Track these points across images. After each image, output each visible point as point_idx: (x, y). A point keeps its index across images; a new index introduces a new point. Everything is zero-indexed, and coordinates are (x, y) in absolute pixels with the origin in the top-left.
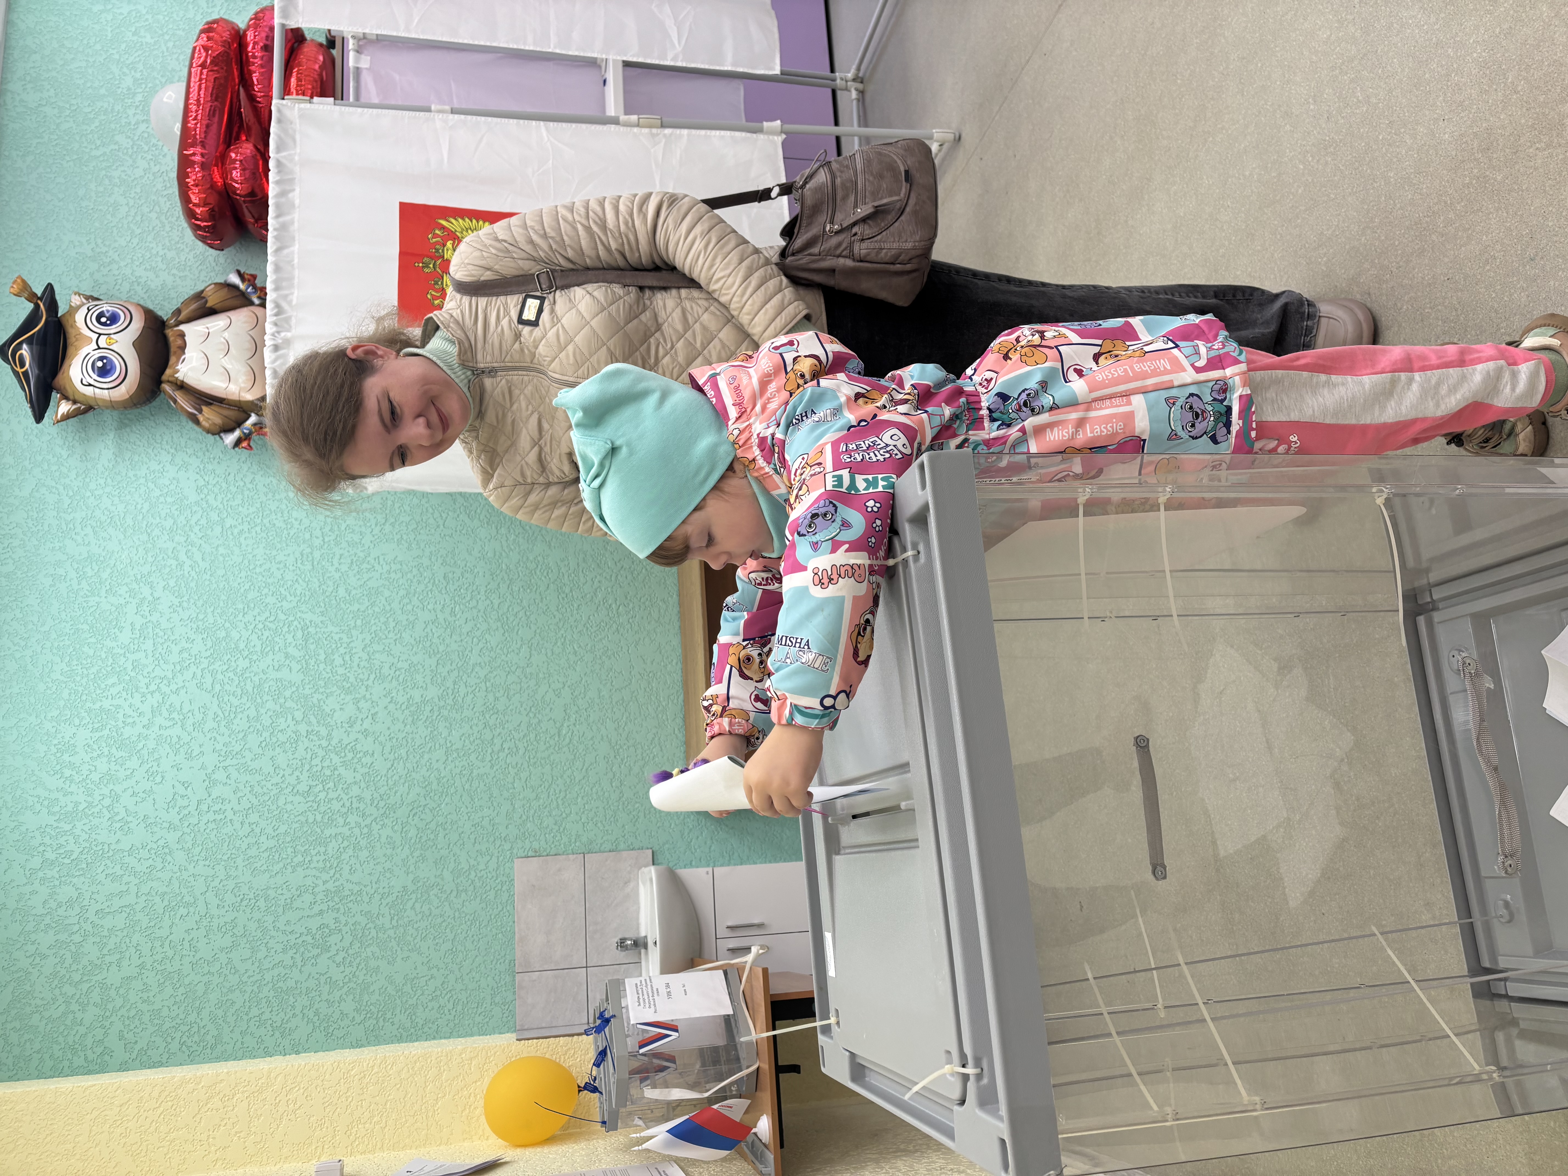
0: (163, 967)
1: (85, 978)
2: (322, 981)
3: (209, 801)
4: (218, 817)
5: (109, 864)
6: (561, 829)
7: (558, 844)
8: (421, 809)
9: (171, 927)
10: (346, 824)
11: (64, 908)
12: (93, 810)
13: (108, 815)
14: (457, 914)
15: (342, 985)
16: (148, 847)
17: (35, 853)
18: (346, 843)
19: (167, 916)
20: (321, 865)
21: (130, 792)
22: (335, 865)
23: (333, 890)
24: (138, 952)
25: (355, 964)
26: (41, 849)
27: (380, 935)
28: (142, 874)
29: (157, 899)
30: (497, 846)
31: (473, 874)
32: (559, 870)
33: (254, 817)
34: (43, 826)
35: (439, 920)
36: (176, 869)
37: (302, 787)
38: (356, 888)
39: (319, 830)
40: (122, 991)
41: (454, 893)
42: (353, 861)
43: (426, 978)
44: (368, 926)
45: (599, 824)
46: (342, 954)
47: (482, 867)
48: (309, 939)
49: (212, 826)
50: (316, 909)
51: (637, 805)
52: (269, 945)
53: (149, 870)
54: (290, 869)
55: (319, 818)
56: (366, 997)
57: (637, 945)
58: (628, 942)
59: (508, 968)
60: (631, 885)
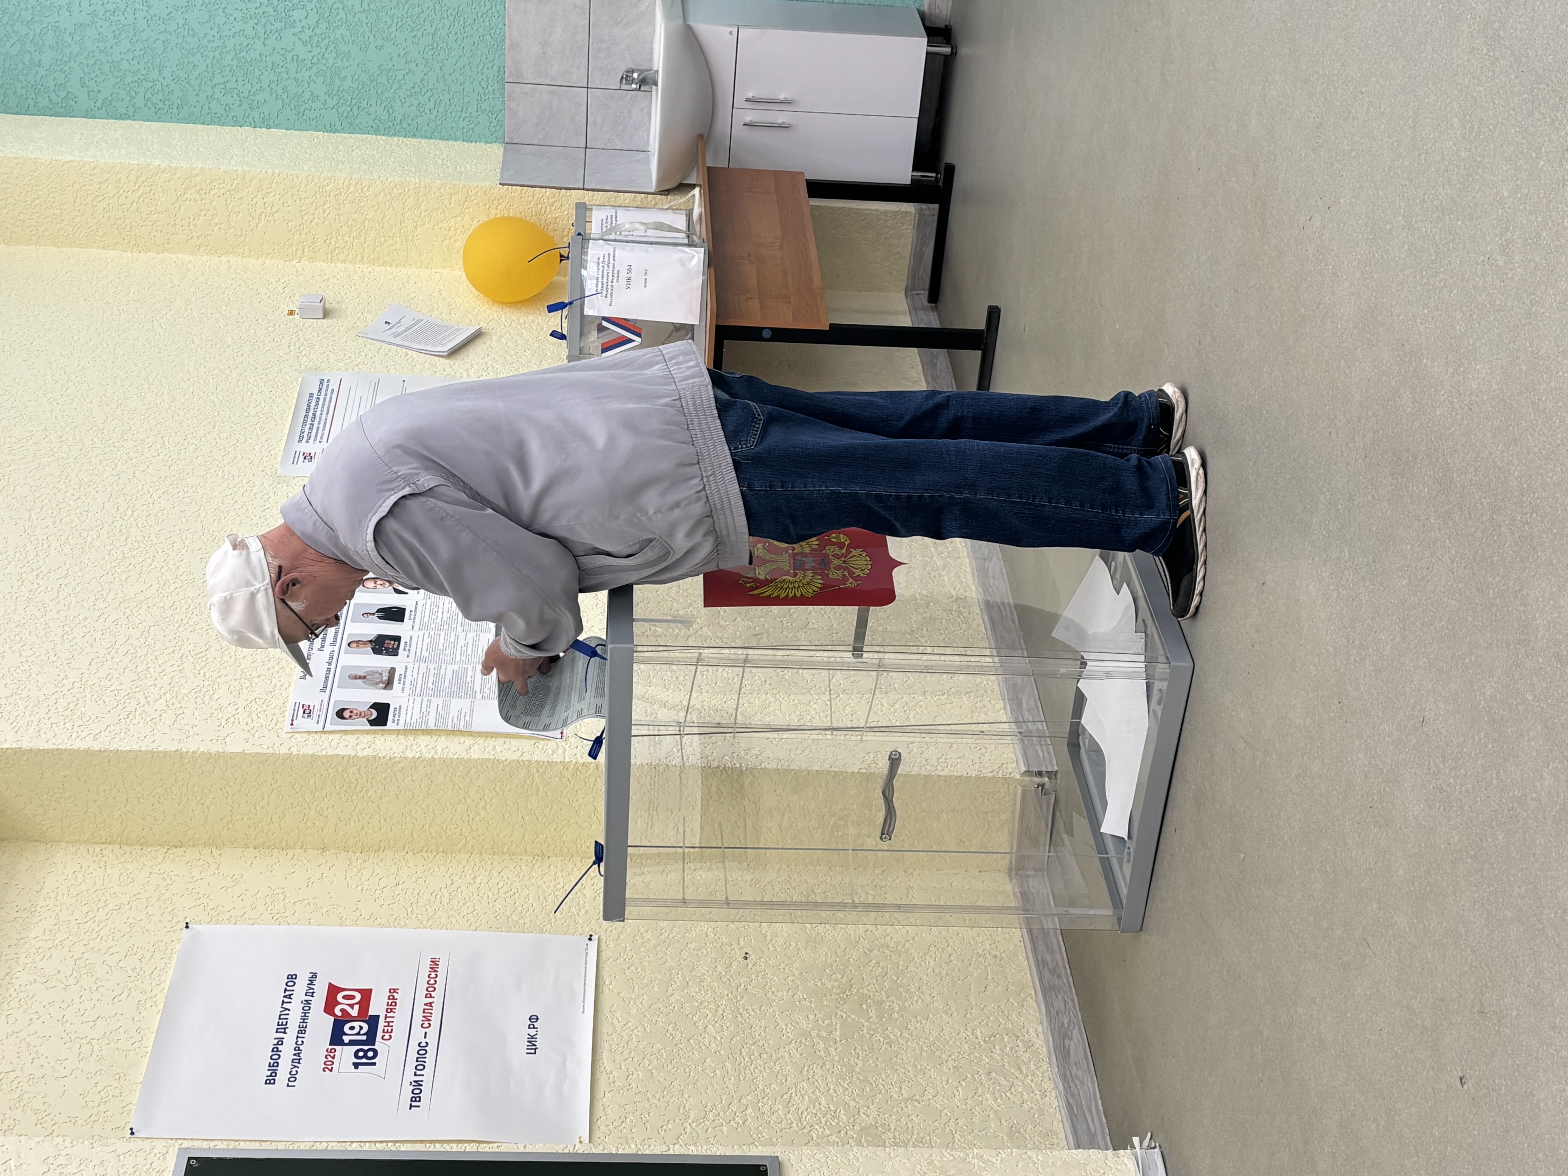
15: (310, 65)
25: (323, 45)
43: (404, 72)
46: (308, 33)
52: (227, 11)
56: (337, 82)
57: (646, 81)
58: (635, 75)
59: (496, 74)
60: (647, 3)
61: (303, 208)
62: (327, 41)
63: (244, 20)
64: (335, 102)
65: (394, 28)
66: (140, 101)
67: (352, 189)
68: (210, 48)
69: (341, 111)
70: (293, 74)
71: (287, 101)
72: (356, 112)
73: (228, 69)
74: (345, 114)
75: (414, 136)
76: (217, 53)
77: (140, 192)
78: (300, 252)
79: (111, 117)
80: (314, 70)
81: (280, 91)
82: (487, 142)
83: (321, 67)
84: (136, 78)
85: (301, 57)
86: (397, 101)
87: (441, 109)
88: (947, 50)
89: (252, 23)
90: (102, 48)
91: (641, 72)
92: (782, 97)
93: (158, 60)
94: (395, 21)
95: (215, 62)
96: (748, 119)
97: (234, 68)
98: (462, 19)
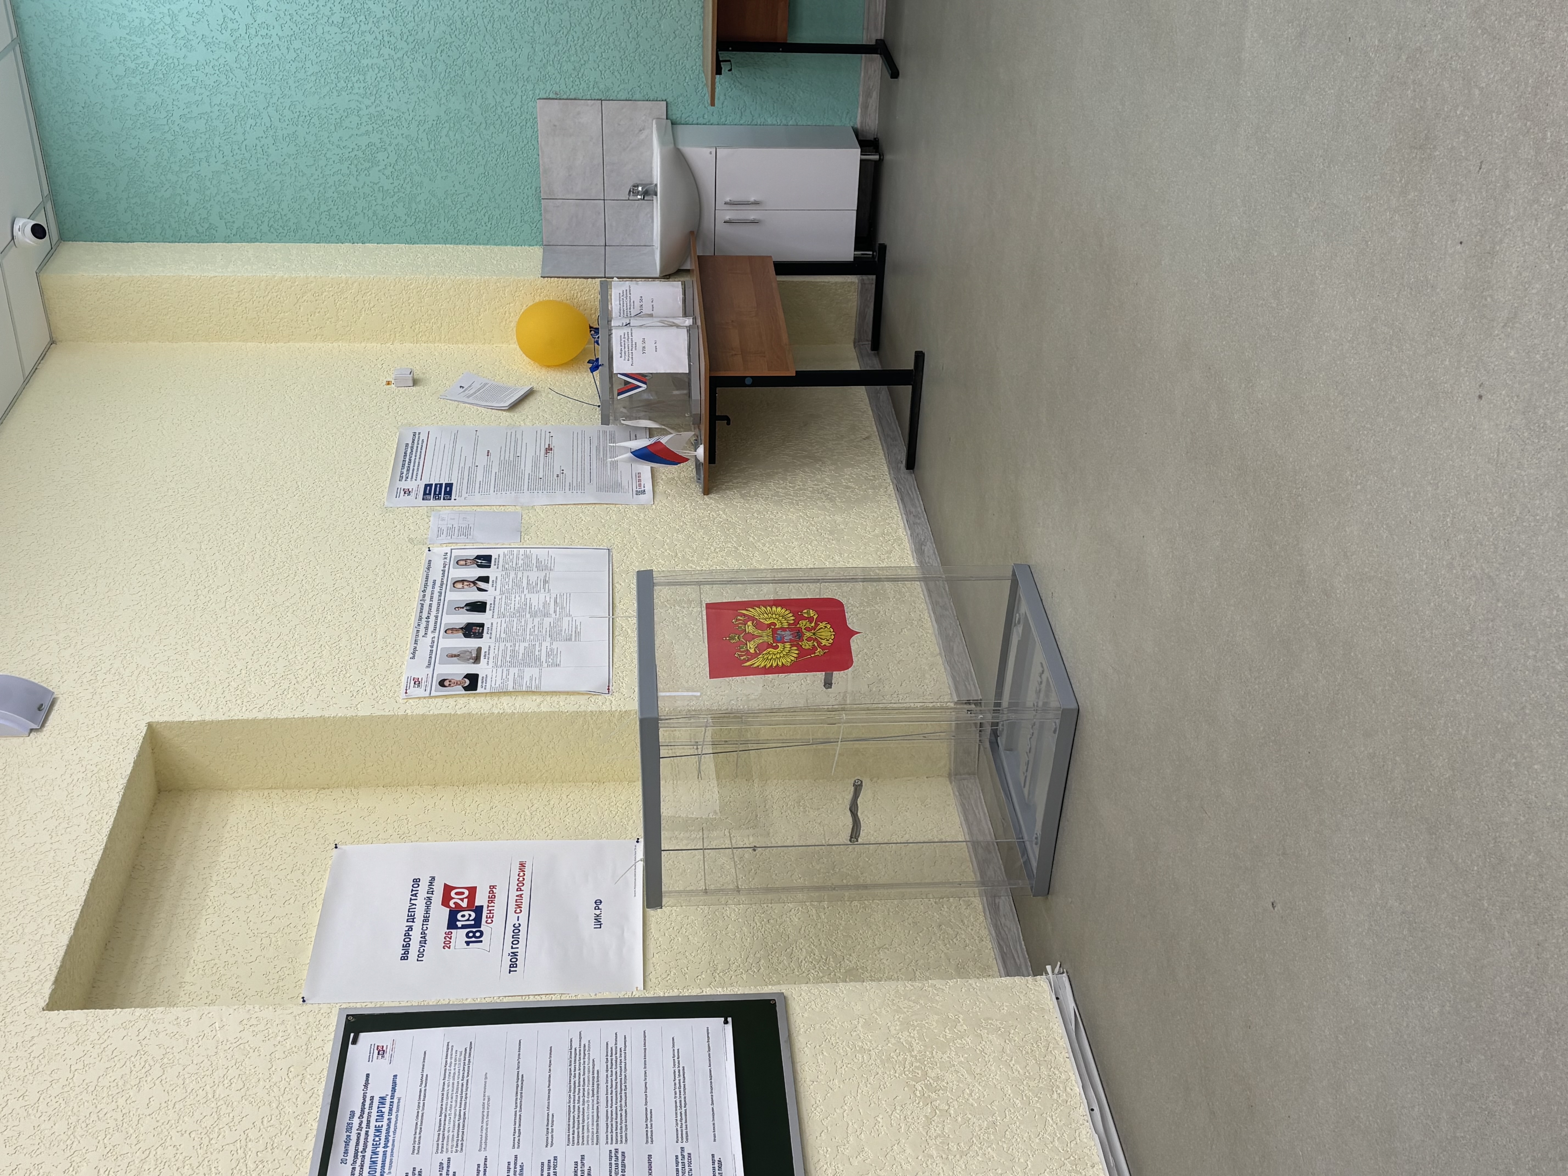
0: (244, 166)
1: (183, 169)
2: (376, 190)
3: (256, 24)
4: (267, 41)
5: (182, 76)
6: (580, 75)
7: (576, 88)
8: (448, 46)
9: (244, 134)
10: (380, 55)
11: (153, 111)
12: (157, 26)
13: (171, 33)
14: (487, 143)
15: (393, 193)
16: (212, 64)
17: (118, 62)
18: (382, 74)
19: (239, 124)
20: (362, 91)
21: (185, 12)
22: (374, 92)
23: (376, 114)
24: (221, 152)
25: (401, 178)
26: (121, 58)
27: (420, 156)
28: (211, 87)
29: (228, 110)
30: (520, 86)
31: (499, 110)
32: (579, 113)
33: (297, 44)
34: (118, 38)
35: (471, 148)
36: (239, 85)
37: (336, 18)
38: (396, 115)
39: (357, 61)
40: (214, 182)
41: (484, 125)
42: (390, 90)
43: (464, 195)
44: (409, 148)
45: (616, 73)
46: (390, 169)
47: (507, 104)
48: (360, 154)
49: (262, 49)
50: (363, 129)
51: (653, 57)
52: (327, 156)
53: (216, 85)
54: (335, 94)
55: (355, 49)
56: (414, 206)
57: (648, 193)
58: (640, 189)
59: (534, 193)
60: (646, 132)
61: (393, 303)
62: (404, 176)
63: (341, 161)
64: (413, 221)
65: (454, 161)
66: (264, 227)
67: (429, 287)
68: (316, 185)
69: (417, 228)
70: (379, 201)
71: (376, 222)
72: (429, 227)
73: (330, 200)
74: (421, 230)
75: (474, 243)
76: (321, 188)
77: (269, 297)
78: (393, 336)
79: (244, 241)
80: (396, 197)
81: (371, 215)
82: (530, 245)
83: (401, 194)
84: (261, 211)
85: (385, 189)
86: (460, 217)
87: (494, 222)
88: (876, 157)
89: (347, 164)
90: (234, 189)
91: (643, 186)
92: (752, 199)
93: (277, 196)
94: (455, 157)
95: (320, 195)
96: (727, 218)
97: (335, 198)
98: (506, 152)
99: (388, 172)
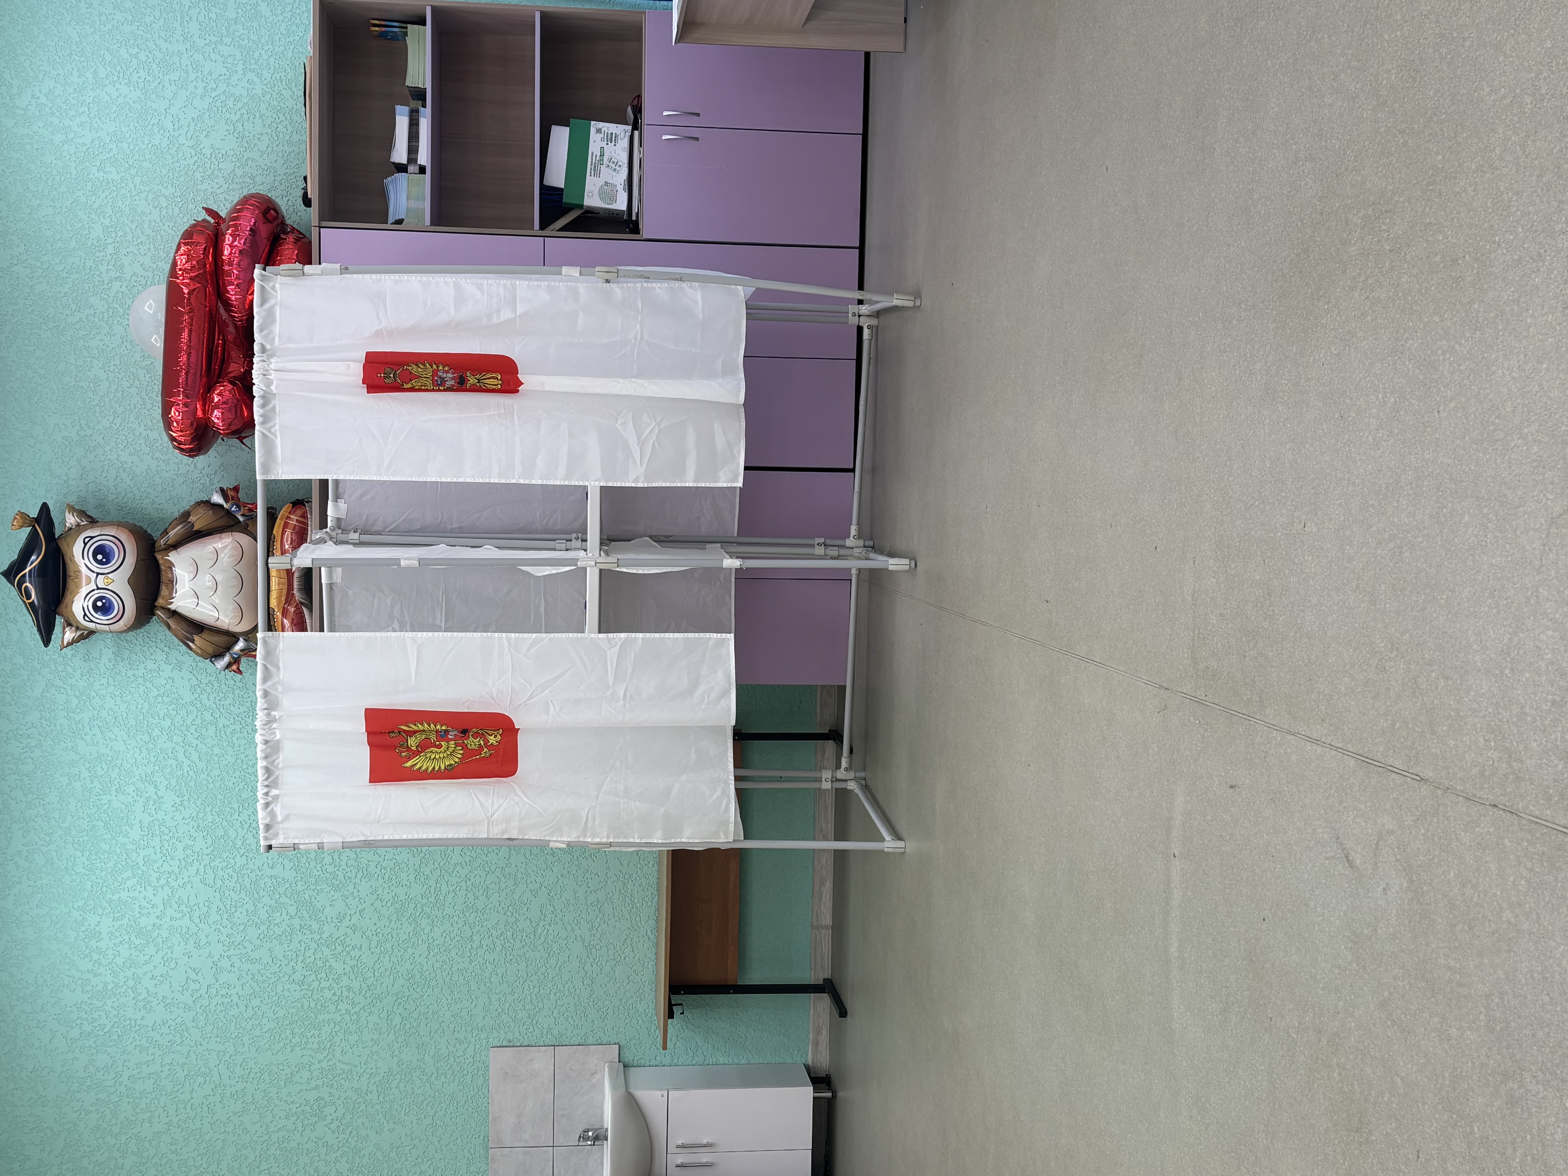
0: (187, 1125)
1: (123, 1131)
2: (321, 1144)
3: (217, 985)
4: (225, 1000)
5: (137, 1037)
6: (534, 1022)
7: (530, 1035)
8: (405, 999)
9: (191, 1092)
10: (337, 1010)
11: (102, 1073)
12: (119, 990)
13: (133, 995)
14: (437, 1094)
15: (337, 1148)
16: (168, 1024)
17: (74, 1025)
18: (337, 1028)
19: (188, 1084)
20: (316, 1046)
21: (149, 975)
22: (328, 1046)
23: (327, 1068)
24: (166, 1112)
25: (347, 1132)
26: (79, 1021)
27: (368, 1108)
28: (164, 1047)
29: (179, 1069)
30: (474, 1035)
31: (452, 1059)
32: (532, 1060)
33: (255, 1002)
34: (79, 1003)
35: (421, 1099)
36: (193, 1044)
37: (297, 977)
38: (347, 1068)
39: (313, 1016)
40: (154, 1143)
41: (435, 1075)
42: (344, 1044)
43: (410, 1147)
44: (358, 1101)
45: (570, 1019)
46: (336, 1123)
47: (460, 1053)
48: (308, 1108)
49: (220, 1008)
50: (313, 1084)
51: (607, 1002)
52: (274, 1112)
53: (170, 1044)
54: (289, 1049)
55: (313, 1005)
56: (358, 1160)
57: (599, 1137)
58: (590, 1134)
59: (482, 1143)
60: (597, 1077)
62: (350, 1129)
63: (287, 1117)
65: (403, 1113)
68: (258, 1143)
70: (323, 1157)
73: (272, 1157)
76: (264, 1146)
80: (340, 1152)
81: (312, 1172)
83: (345, 1149)
84: (198, 1172)
85: (330, 1143)
86: (404, 1171)
88: (829, 1095)
89: (293, 1119)
90: (174, 1150)
91: (594, 1130)
92: (705, 1142)
93: (218, 1155)
94: (404, 1108)
95: (262, 1153)
96: (679, 1162)
97: (277, 1155)
98: (455, 1102)
99: (333, 1127)
